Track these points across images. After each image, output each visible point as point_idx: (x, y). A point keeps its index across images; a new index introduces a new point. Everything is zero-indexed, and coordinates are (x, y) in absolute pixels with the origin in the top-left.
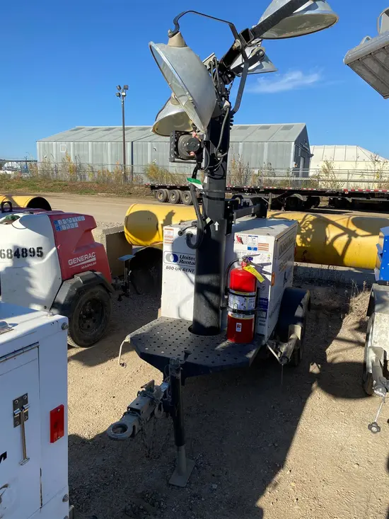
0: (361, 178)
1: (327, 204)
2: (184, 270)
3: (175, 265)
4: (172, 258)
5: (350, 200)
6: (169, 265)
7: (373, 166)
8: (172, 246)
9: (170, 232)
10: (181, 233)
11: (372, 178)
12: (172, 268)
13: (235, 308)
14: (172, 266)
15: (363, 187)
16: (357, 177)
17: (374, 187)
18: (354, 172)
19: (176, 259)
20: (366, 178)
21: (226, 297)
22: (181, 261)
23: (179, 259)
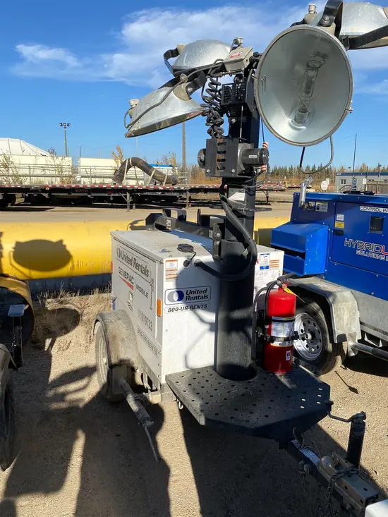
0: (42, 173)
1: (23, 200)
2: (192, 308)
3: (181, 305)
4: (175, 297)
5: (46, 195)
6: (172, 307)
7: (52, 161)
8: (177, 281)
9: (172, 265)
10: (187, 263)
11: (53, 173)
12: (177, 309)
13: (285, 336)
14: (175, 306)
15: (47, 182)
16: (38, 172)
17: (57, 182)
18: (35, 167)
19: (181, 297)
20: (48, 173)
21: (267, 327)
22: (188, 298)
23: (185, 296)
